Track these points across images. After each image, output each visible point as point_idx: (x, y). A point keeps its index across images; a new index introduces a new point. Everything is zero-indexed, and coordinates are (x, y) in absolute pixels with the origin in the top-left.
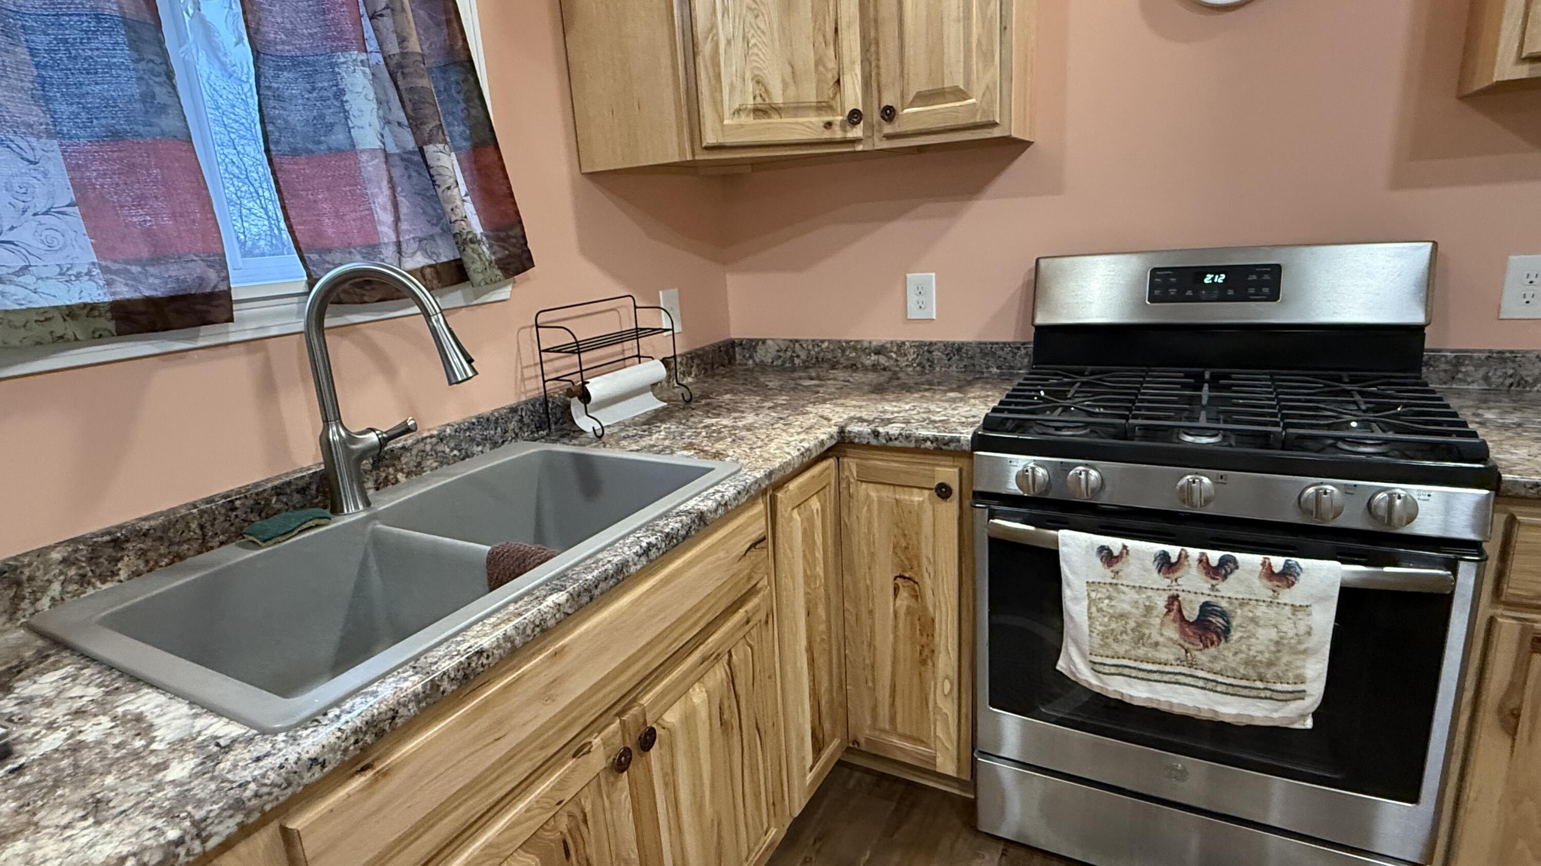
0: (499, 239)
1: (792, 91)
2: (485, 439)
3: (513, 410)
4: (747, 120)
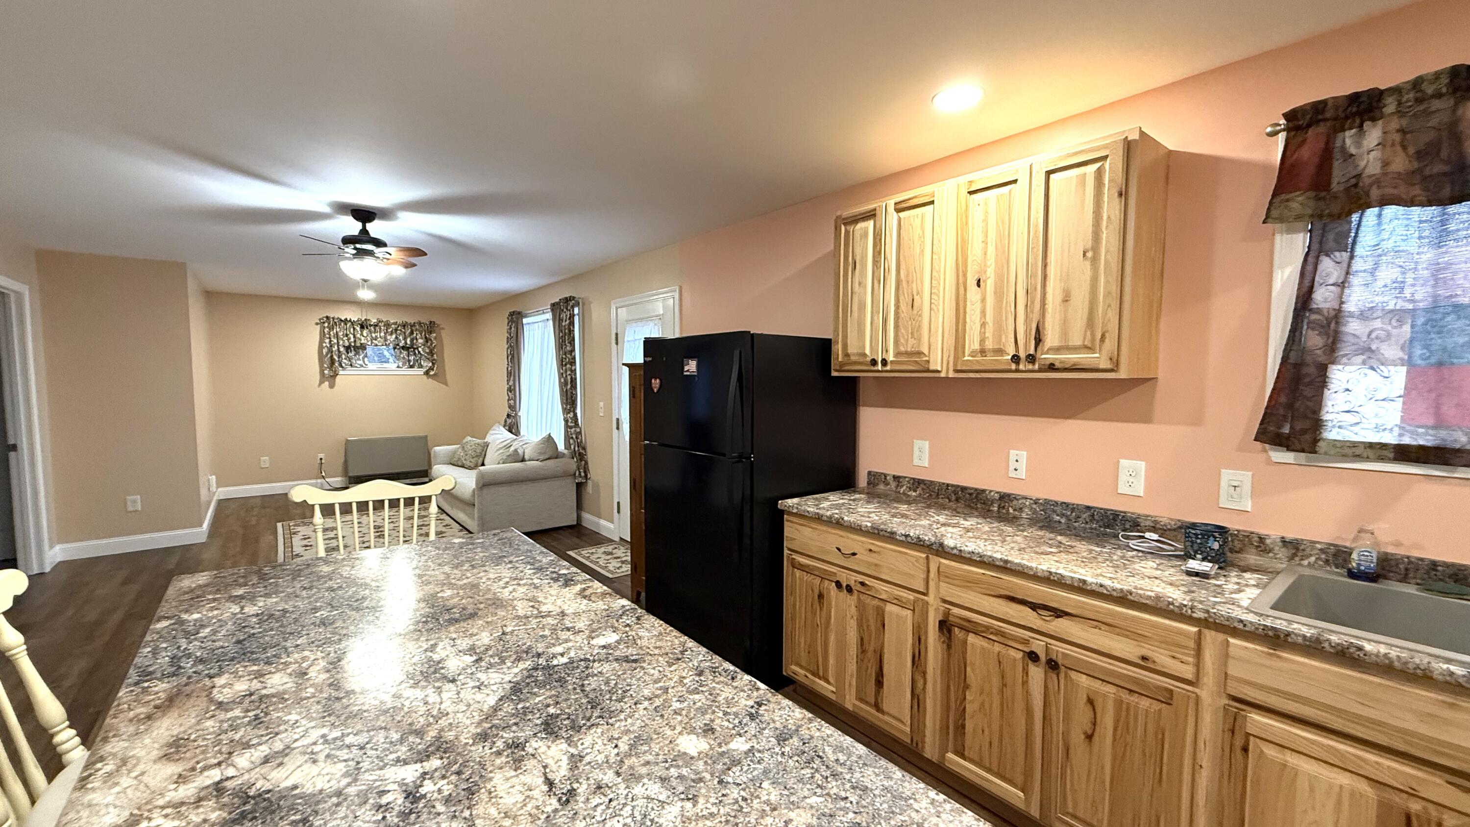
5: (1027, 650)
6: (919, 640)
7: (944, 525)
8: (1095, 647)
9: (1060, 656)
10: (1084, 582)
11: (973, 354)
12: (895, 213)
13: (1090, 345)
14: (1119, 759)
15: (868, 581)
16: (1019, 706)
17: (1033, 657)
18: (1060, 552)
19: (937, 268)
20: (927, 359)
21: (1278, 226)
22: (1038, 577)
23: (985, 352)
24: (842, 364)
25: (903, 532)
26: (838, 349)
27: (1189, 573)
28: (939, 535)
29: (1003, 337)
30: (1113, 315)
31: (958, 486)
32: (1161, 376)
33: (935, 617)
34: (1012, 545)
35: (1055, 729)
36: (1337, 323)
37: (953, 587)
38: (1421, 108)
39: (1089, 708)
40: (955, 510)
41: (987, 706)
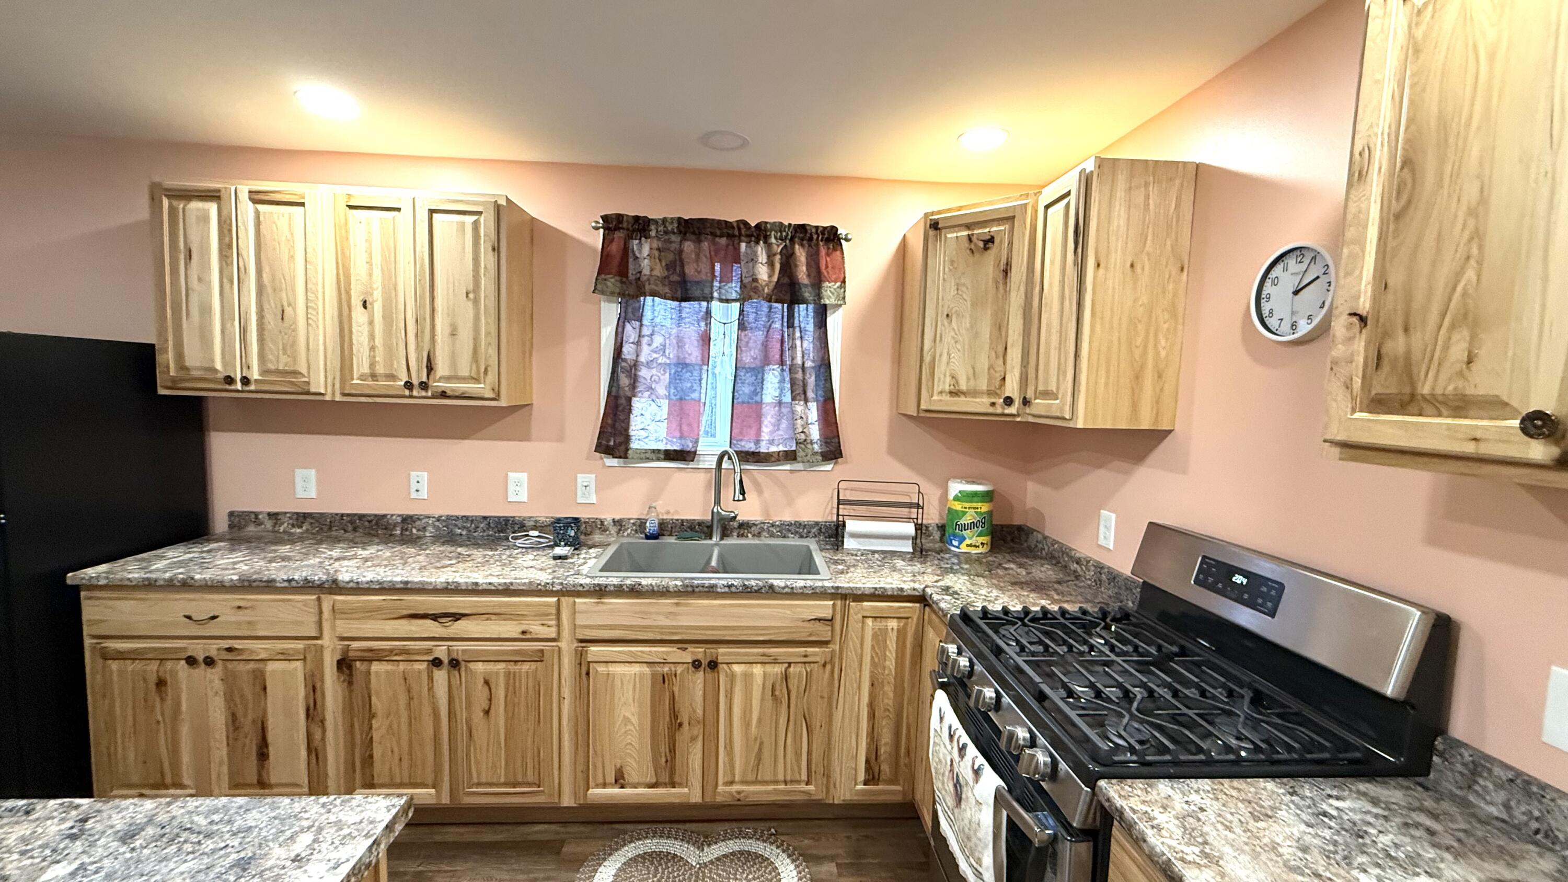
0: (826, 443)
1: (972, 383)
2: (797, 532)
3: (817, 523)
4: (948, 398)
5: (431, 658)
6: (314, 688)
7: (338, 559)
8: (488, 636)
9: (460, 653)
10: (476, 584)
11: (362, 377)
12: (250, 204)
13: (475, 376)
14: (510, 718)
15: (237, 644)
16: (427, 710)
17: (437, 663)
18: (459, 562)
19: (313, 280)
20: (306, 380)
21: (602, 297)
22: (438, 590)
23: (375, 376)
24: (174, 380)
25: (285, 578)
26: (167, 360)
27: (555, 558)
28: (332, 572)
29: (395, 362)
30: (493, 351)
31: (355, 515)
32: (535, 402)
33: (332, 657)
34: (413, 565)
35: (459, 717)
36: (636, 369)
37: (351, 622)
38: (666, 237)
39: (486, 688)
40: (352, 541)
41: (395, 726)
